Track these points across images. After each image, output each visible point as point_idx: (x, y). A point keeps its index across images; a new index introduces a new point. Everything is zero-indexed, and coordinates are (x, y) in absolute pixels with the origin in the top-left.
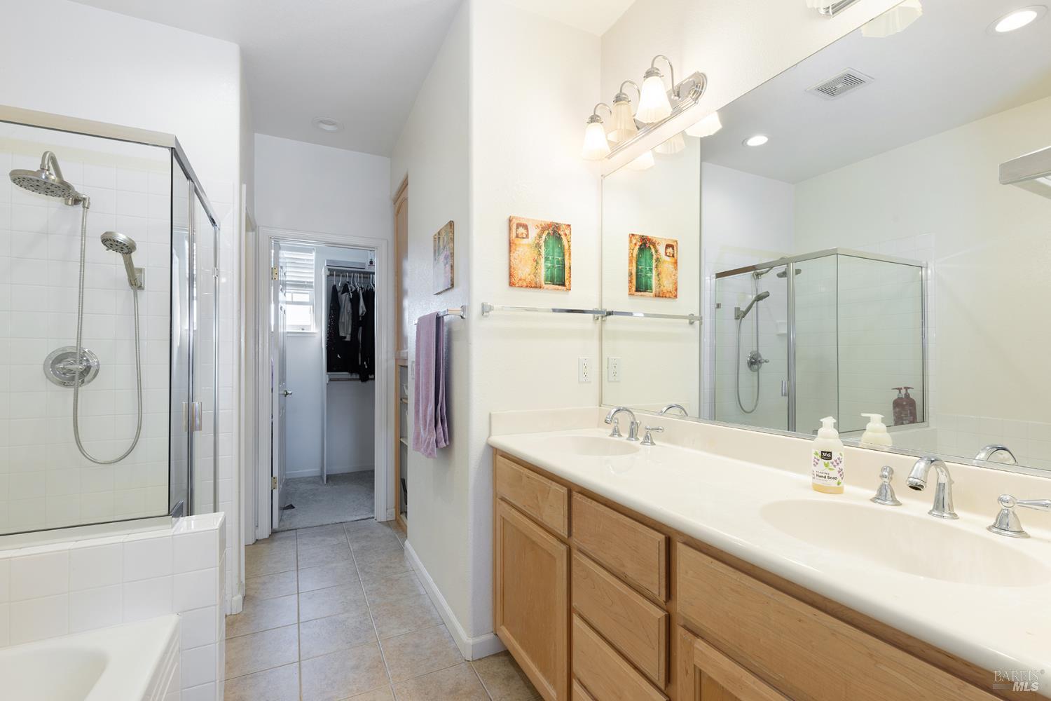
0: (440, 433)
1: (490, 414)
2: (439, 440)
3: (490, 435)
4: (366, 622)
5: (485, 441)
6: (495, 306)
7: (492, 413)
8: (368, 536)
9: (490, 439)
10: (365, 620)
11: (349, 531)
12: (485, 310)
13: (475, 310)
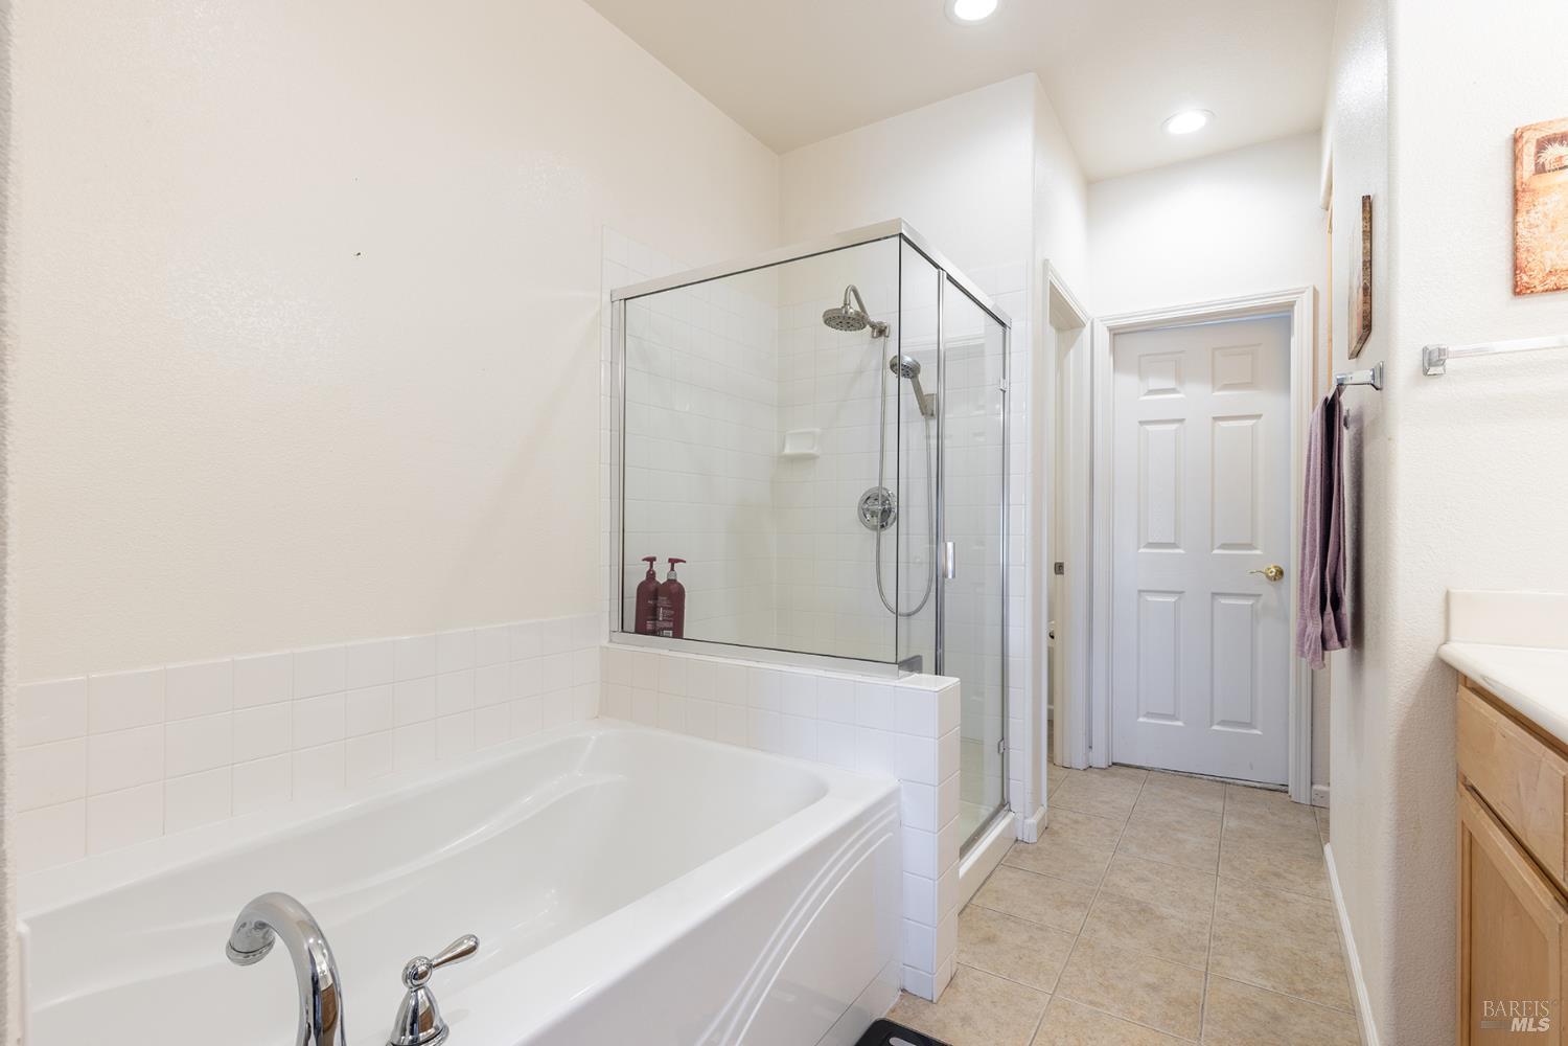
0: (1330, 622)
1: (1448, 596)
2: (1327, 636)
3: (1446, 641)
4: (1199, 936)
5: (1433, 651)
6: (1450, 349)
7: (1452, 591)
8: (1262, 817)
9: (1444, 647)
10: (1199, 932)
11: (1231, 798)
12: (1432, 361)
13: (1404, 365)
